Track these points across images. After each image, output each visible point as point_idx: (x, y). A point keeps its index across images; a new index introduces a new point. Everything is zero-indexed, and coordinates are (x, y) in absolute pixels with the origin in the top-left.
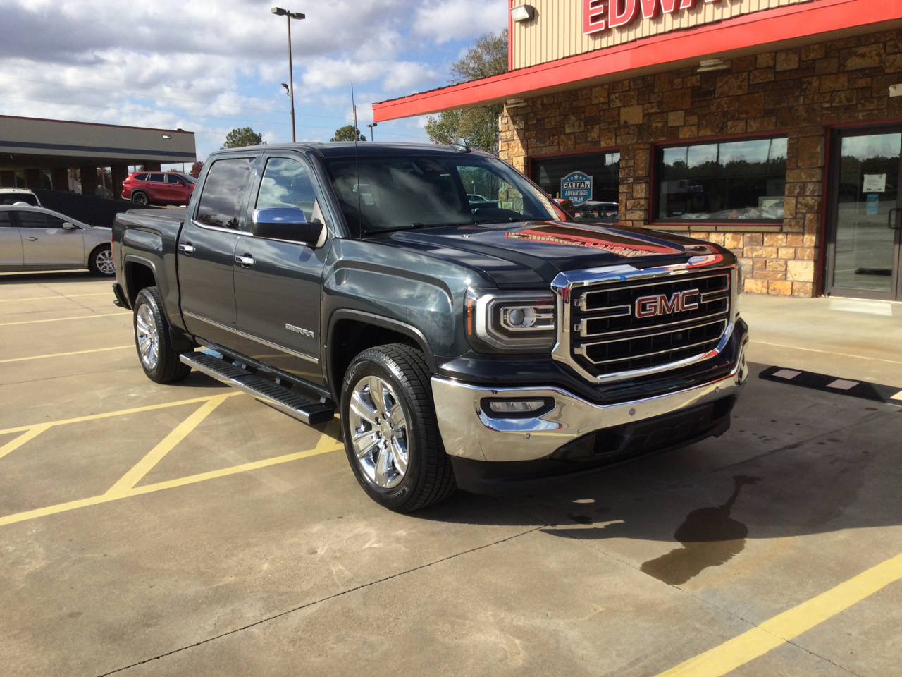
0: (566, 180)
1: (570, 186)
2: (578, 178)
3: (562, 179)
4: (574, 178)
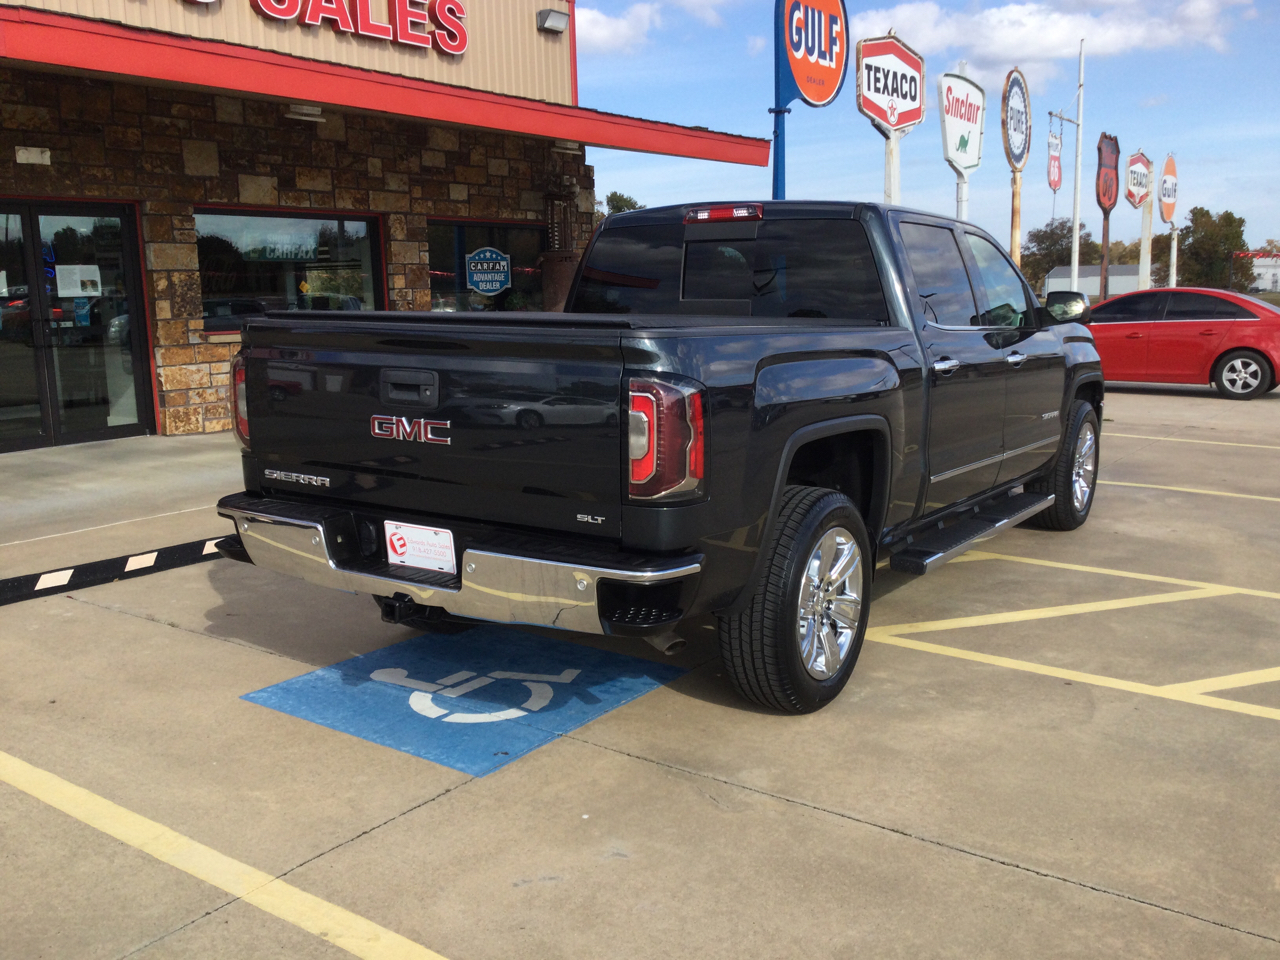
0: (473, 258)
1: (479, 267)
2: (491, 256)
3: (468, 256)
4: (485, 256)
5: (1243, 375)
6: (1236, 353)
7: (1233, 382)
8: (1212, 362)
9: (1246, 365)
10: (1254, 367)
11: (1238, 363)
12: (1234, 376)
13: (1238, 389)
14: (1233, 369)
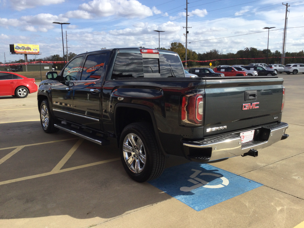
5: (22, 92)
6: (20, 87)
7: (20, 94)
8: (15, 89)
9: (23, 90)
10: (25, 90)
11: (21, 89)
12: (20, 93)
13: (22, 96)
14: (20, 91)
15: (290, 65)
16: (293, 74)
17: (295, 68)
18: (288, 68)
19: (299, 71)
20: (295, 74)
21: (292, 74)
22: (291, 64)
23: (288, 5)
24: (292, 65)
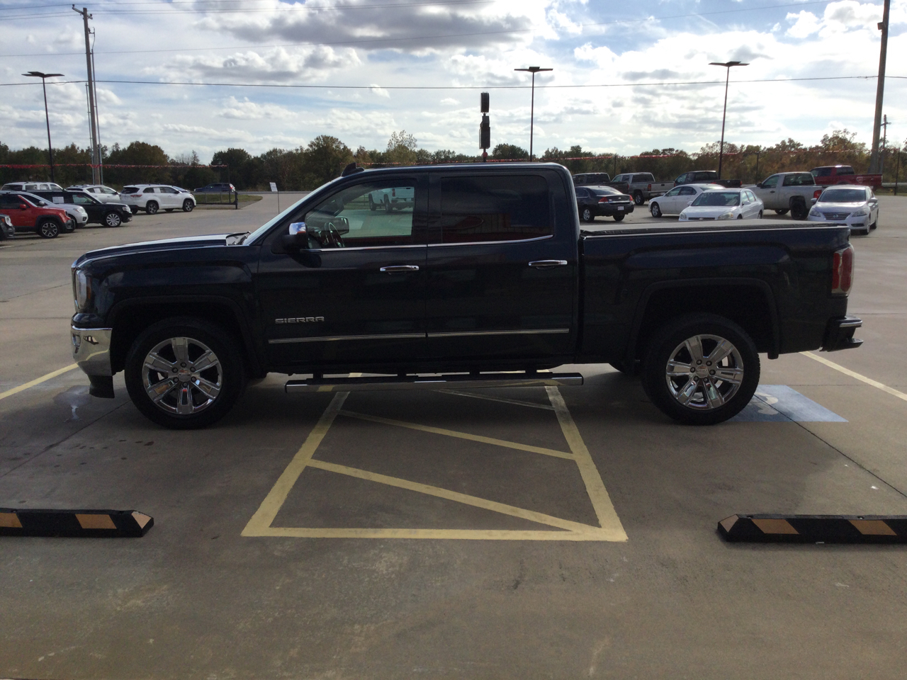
15: (136, 190)
16: (148, 213)
17: (150, 196)
18: (133, 196)
19: (162, 205)
20: (151, 212)
21: (145, 212)
22: (136, 186)
23: (88, 13)
24: (142, 187)
